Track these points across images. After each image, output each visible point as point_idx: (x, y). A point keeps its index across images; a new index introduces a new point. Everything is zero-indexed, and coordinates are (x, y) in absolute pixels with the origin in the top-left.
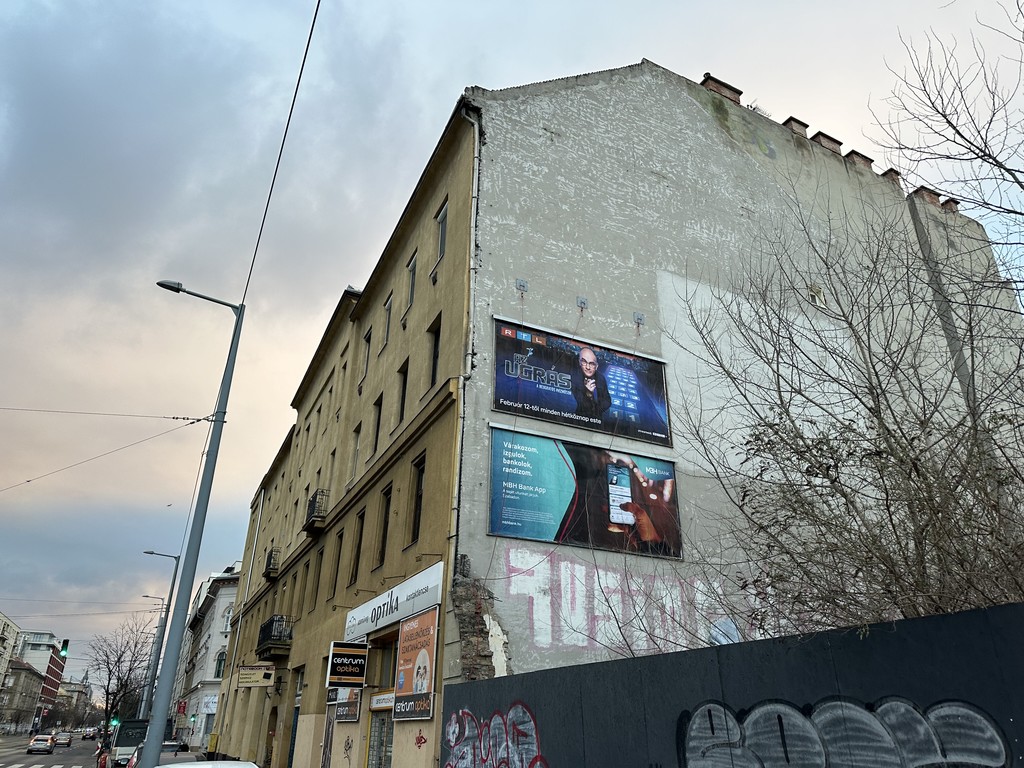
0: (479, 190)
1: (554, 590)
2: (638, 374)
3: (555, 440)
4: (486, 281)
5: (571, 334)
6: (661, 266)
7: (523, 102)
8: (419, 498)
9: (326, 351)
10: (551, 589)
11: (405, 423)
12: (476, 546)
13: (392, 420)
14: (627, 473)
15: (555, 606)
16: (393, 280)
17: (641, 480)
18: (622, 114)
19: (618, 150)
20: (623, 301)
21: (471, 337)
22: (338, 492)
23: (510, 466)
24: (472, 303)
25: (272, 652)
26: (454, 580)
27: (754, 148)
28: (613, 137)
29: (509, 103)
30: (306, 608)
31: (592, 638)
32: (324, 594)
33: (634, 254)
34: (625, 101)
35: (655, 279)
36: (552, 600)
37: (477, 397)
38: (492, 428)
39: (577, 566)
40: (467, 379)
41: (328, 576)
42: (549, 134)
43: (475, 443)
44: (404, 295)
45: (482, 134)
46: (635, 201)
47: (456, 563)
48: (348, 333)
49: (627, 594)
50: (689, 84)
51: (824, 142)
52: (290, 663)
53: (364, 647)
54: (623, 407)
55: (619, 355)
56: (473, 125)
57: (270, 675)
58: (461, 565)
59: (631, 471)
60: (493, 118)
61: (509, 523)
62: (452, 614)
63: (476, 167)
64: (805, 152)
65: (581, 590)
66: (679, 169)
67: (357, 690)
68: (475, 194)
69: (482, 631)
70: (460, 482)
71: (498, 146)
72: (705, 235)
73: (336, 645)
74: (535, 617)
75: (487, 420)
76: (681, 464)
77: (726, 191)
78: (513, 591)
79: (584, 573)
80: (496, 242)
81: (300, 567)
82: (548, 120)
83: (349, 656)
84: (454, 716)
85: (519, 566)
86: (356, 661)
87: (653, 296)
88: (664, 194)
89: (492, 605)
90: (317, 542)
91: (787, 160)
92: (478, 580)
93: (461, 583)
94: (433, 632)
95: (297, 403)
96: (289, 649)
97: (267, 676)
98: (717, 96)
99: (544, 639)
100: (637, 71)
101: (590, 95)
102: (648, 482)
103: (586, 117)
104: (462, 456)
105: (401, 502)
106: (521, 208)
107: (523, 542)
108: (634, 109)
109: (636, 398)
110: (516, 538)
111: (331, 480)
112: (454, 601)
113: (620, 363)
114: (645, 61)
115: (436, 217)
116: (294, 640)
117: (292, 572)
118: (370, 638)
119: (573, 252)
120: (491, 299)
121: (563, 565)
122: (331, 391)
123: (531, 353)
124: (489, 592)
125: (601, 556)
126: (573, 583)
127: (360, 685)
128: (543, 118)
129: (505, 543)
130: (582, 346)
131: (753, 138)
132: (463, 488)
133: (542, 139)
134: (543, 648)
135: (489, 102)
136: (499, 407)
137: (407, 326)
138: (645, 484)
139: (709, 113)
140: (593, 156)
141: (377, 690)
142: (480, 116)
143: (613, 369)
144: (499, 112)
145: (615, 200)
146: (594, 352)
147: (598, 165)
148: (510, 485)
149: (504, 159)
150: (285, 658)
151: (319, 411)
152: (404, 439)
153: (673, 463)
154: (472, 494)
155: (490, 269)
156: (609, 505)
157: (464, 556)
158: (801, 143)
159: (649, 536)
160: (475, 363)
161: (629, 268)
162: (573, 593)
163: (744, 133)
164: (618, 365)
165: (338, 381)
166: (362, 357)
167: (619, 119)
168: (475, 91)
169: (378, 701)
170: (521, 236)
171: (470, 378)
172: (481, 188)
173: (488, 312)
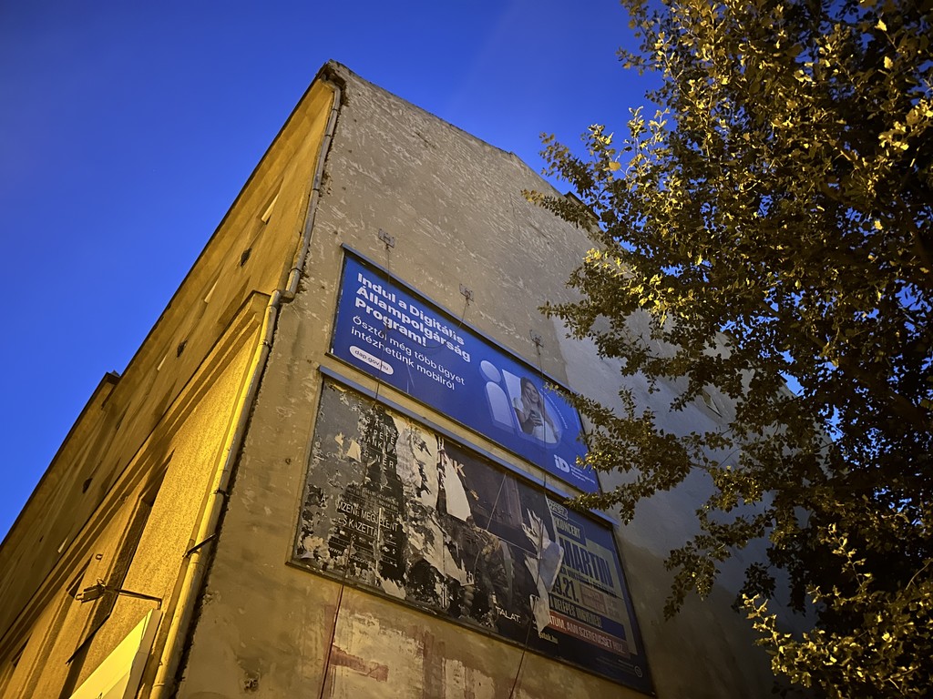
0: (334, 133)
4: (335, 209)
7: (395, 105)
19: (496, 191)
20: (516, 314)
21: (302, 253)
24: (310, 221)
28: (490, 180)
33: (522, 278)
37: (300, 327)
39: (477, 675)
40: (287, 299)
42: (422, 140)
43: (287, 391)
45: (343, 101)
46: (517, 237)
56: (333, 92)
60: (359, 94)
63: (333, 116)
68: (331, 133)
70: (242, 445)
71: (363, 115)
75: (316, 365)
80: (352, 183)
85: (355, 652)
87: (550, 326)
88: (546, 247)
103: (461, 152)
104: (255, 402)
106: (389, 174)
114: (513, 154)
119: (452, 240)
120: (341, 230)
121: (449, 666)
128: (417, 127)
133: (414, 139)
135: (356, 82)
142: (343, 87)
144: (367, 94)
145: (496, 225)
149: (370, 129)
153: (612, 526)
154: (265, 474)
155: (343, 202)
160: (305, 285)
161: (519, 286)
168: (341, 68)
170: (387, 195)
171: (292, 300)
172: (337, 132)
173: (333, 242)
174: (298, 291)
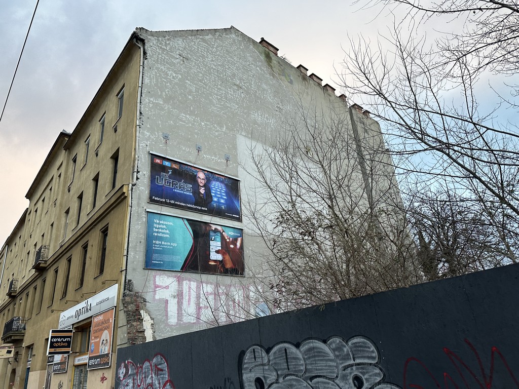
0: (142, 83)
1: (179, 296)
2: (226, 185)
3: (182, 218)
4: (146, 132)
5: (193, 163)
6: (238, 132)
7: (168, 40)
8: (104, 250)
9: (48, 166)
10: (178, 295)
11: (96, 209)
12: (137, 275)
13: (89, 206)
14: (219, 235)
15: (180, 304)
16: (91, 128)
17: (226, 238)
18: (220, 53)
19: (218, 71)
20: (220, 148)
21: (136, 162)
22: (55, 247)
23: (157, 232)
24: (137, 144)
25: (12, 338)
26: (124, 293)
27: (283, 78)
28: (215, 64)
29: (160, 39)
30: (35, 312)
31: (198, 318)
32: (46, 304)
33: (226, 125)
34: (222, 46)
35: (236, 138)
36: (178, 300)
37: (139, 195)
38: (148, 212)
39: (192, 283)
40: (133, 185)
41: (49, 293)
42: (182, 58)
43: (138, 220)
44: (97, 137)
45: (145, 53)
46: (226, 98)
47: (125, 284)
48: (62, 157)
49: (217, 295)
50: (254, 41)
51: (315, 79)
52: (24, 344)
53: (71, 331)
54: (218, 202)
55: (217, 176)
56: (140, 48)
57: (11, 351)
58: (128, 285)
59: (222, 234)
60: (151, 45)
61: (156, 262)
62: (122, 311)
63: (141, 70)
64: (306, 82)
65: (193, 294)
66: (248, 84)
67: (66, 355)
68: (140, 85)
69: (139, 319)
70: (128, 241)
71: (154, 61)
72: (260, 119)
73: (53, 332)
74: (169, 310)
75: (145, 208)
76: (246, 230)
77: (270, 98)
78: (157, 297)
79: (195, 286)
80: (151, 112)
81: (31, 290)
82: (181, 51)
83: (61, 337)
84: (123, 364)
85: (161, 284)
86: (66, 340)
87: (235, 147)
88: (241, 96)
89: (145, 305)
90: (42, 275)
91: (298, 85)
92: (138, 293)
93: (128, 295)
94: (112, 321)
95: (29, 195)
96: (24, 336)
97: (9, 352)
98: (267, 50)
99: (173, 320)
100: (228, 32)
101: (204, 41)
102: (229, 239)
103: (202, 52)
104: (130, 227)
105: (93, 253)
106: (166, 95)
107: (163, 272)
108: (226, 51)
109: (225, 197)
110: (160, 270)
111: (50, 240)
112: (124, 304)
113: (217, 180)
114: (232, 27)
115: (117, 95)
116: (26, 330)
117: (25, 292)
118: (75, 326)
119: (194, 119)
120: (149, 142)
121: (184, 282)
122: (51, 189)
123: (171, 173)
124: (144, 298)
125: (204, 277)
126: (189, 291)
127: (68, 352)
128: (179, 49)
129: (153, 272)
130: (198, 170)
131: (283, 73)
132: (130, 245)
133: (178, 60)
134: (172, 325)
135: (149, 37)
136: (152, 201)
137: (99, 154)
138: (228, 240)
139: (263, 58)
140: (206, 72)
141: (78, 354)
142: (144, 44)
143: (214, 183)
144: (155, 43)
145: (216, 96)
146: (205, 174)
147: (207, 77)
148: (158, 242)
149: (157, 68)
150: (21, 341)
151: (43, 201)
152: (95, 217)
153: (242, 229)
154: (135, 247)
155: (148, 126)
156: (210, 251)
157: (130, 281)
158: (304, 77)
159: (229, 265)
160: (139, 177)
161: (223, 132)
162: (189, 296)
163: (279, 70)
164: (217, 181)
165: (55, 184)
166: (70, 170)
167: (219, 55)
168: (142, 30)
169: (79, 360)
170: (166, 110)
171: (135, 185)
172: (143, 82)
173: (146, 150)
174: (137, 180)
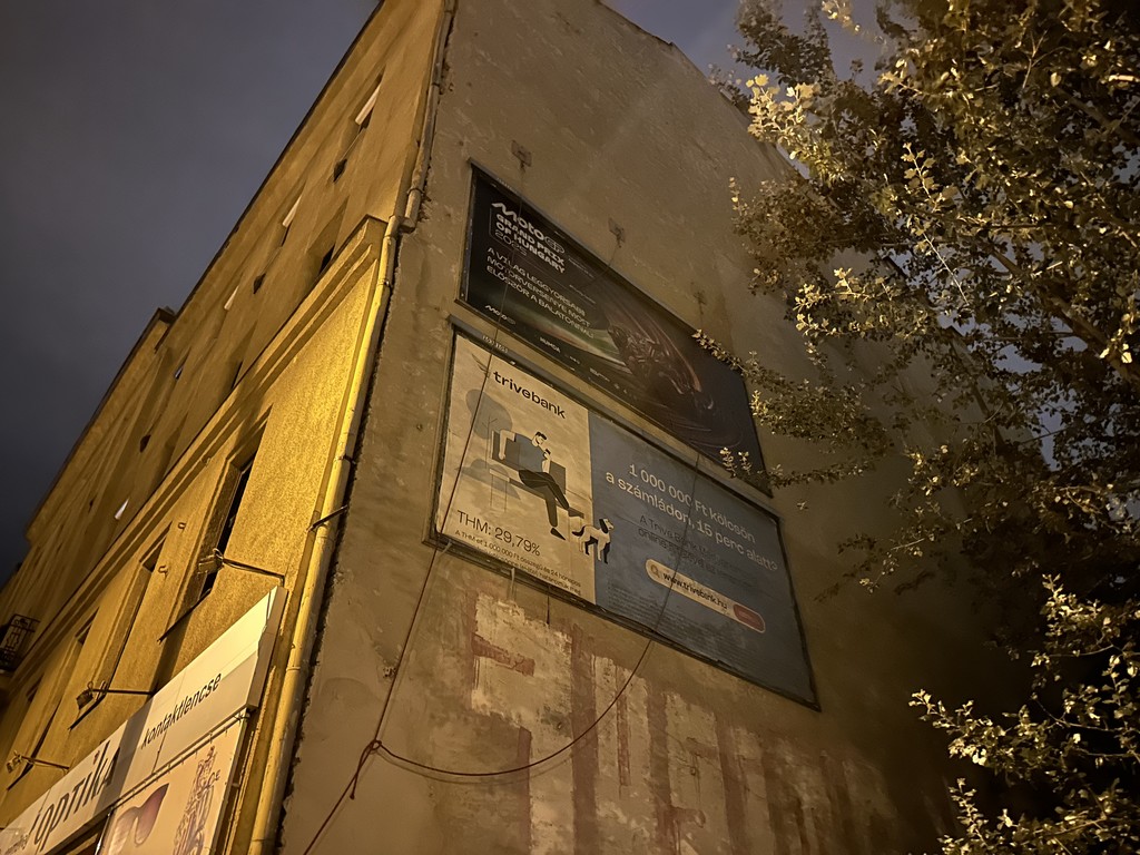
1: (580, 724)
4: (459, 112)
5: (604, 260)
10: (573, 719)
15: (583, 766)
36: (575, 748)
38: (458, 329)
39: (629, 675)
40: (407, 229)
42: (562, 21)
65: (639, 736)
75: (446, 315)
78: (481, 702)
79: (644, 694)
82: (562, 9)
85: (498, 642)
100: (666, 48)
105: (183, 546)
114: (671, 44)
120: (466, 140)
121: (599, 663)
128: (556, 4)
136: (470, 304)
153: (776, 516)
154: (392, 440)
155: (467, 102)
160: (427, 212)
171: (413, 229)
173: (458, 156)
174: (419, 219)
